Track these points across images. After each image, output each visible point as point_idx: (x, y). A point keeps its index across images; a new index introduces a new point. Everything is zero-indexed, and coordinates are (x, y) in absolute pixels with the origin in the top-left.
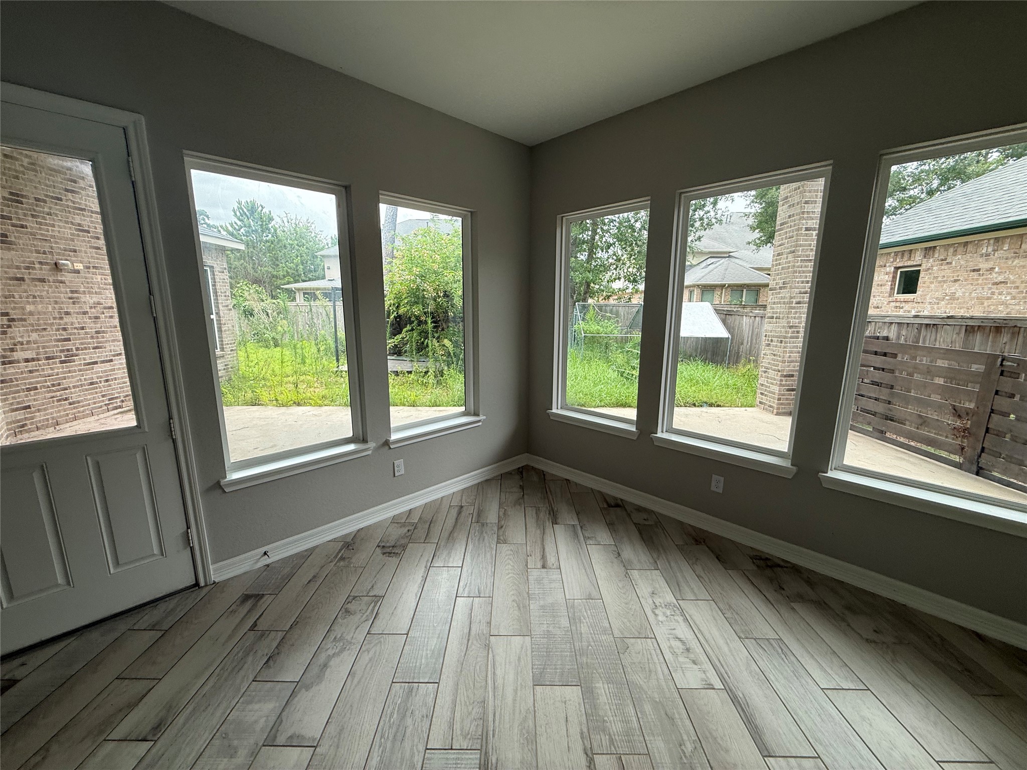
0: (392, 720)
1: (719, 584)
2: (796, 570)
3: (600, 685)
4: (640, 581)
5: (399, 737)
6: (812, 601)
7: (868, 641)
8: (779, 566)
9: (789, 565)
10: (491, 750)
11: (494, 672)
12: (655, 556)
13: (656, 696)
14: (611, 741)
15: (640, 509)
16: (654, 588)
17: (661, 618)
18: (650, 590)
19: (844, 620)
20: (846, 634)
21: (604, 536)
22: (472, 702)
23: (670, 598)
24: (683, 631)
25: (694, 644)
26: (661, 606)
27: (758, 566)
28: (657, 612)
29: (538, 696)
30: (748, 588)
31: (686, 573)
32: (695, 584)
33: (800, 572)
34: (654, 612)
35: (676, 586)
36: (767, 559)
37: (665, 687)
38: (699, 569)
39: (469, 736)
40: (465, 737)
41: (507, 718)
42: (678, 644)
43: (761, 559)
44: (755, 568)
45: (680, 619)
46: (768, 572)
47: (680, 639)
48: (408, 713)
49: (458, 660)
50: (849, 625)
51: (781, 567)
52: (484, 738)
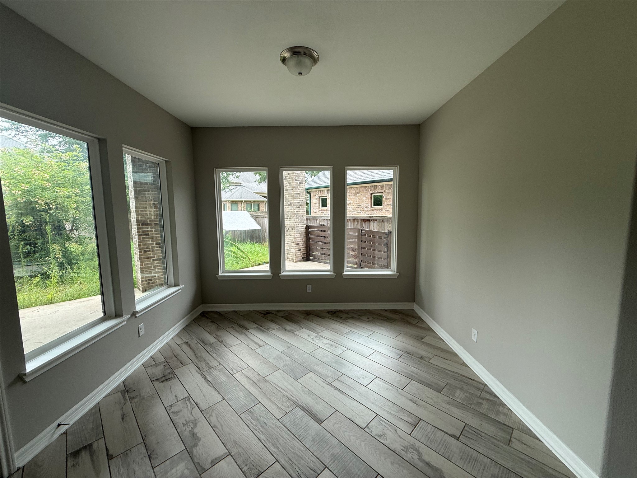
0: (254, 424)
1: (325, 324)
2: (341, 311)
3: (316, 367)
4: (301, 334)
5: (264, 425)
6: (351, 318)
7: (368, 321)
8: (336, 312)
9: (338, 311)
10: (301, 404)
11: (278, 386)
12: (299, 324)
13: (334, 361)
14: (332, 378)
15: (278, 311)
16: (307, 334)
17: (317, 341)
18: (306, 335)
19: (360, 319)
20: (363, 322)
21: (273, 326)
22: (280, 398)
23: (315, 334)
24: (326, 341)
25: (332, 343)
26: (314, 338)
27: (331, 314)
28: (314, 340)
29: (301, 382)
30: (334, 322)
31: (313, 325)
32: (318, 327)
33: (342, 311)
34: (314, 341)
35: (313, 330)
36: (332, 311)
37: (334, 358)
38: (315, 322)
39: (290, 406)
40: (289, 407)
41: (297, 394)
42: (328, 345)
43: (330, 312)
44: (330, 315)
45: (323, 338)
46: (334, 315)
47: (327, 344)
48: (259, 418)
49: (260, 392)
50: (362, 320)
51: (337, 312)
52: (295, 403)
